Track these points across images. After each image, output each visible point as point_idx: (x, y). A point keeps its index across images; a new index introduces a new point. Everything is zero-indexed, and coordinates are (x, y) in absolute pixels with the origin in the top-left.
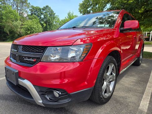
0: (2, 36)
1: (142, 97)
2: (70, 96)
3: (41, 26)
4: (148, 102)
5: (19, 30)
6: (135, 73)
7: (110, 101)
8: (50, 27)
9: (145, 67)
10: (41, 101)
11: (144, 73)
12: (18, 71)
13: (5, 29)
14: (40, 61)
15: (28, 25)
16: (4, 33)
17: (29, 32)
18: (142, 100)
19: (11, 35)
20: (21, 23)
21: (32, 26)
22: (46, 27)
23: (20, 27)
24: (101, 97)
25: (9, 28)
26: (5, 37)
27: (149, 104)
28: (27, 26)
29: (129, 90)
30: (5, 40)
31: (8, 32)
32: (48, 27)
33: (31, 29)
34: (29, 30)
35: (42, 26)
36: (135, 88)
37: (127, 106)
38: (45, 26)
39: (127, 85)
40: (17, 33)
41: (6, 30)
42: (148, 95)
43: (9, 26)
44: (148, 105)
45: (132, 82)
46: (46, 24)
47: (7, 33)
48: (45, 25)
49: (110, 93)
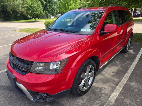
0: (6, 16)
1: (115, 88)
3: (40, 4)
4: (118, 94)
5: (20, 9)
8: (50, 4)
10: (33, 99)
11: (127, 62)
12: (15, 77)
13: (8, 9)
14: (29, 72)
16: (7, 12)
17: (30, 12)
18: (115, 91)
19: (14, 14)
20: (21, 2)
21: (32, 5)
22: (46, 5)
23: (21, 6)
25: (11, 7)
26: (8, 16)
28: (27, 5)
29: (106, 81)
30: (9, 19)
31: (11, 12)
32: (48, 5)
33: (31, 8)
34: (29, 9)
35: (42, 4)
36: (112, 79)
40: (19, 12)
41: (9, 10)
42: (121, 87)
43: (10, 5)
44: (117, 96)
46: (46, 2)
47: (10, 13)
48: (44, 2)
49: (88, 86)
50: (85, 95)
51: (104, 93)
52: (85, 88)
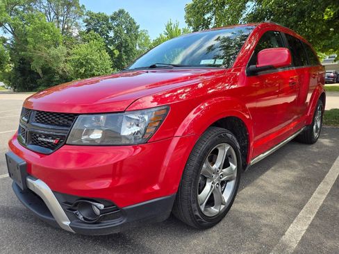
0: (27, 80)
1: (296, 215)
2: (124, 214)
3: (107, 56)
4: (306, 227)
5: (62, 65)
6: (297, 161)
7: (221, 223)
8: (129, 56)
9: (326, 146)
10: (67, 223)
11: (319, 162)
12: (25, 163)
13: (33, 65)
14: (65, 144)
15: (80, 54)
16: (32, 72)
17: (82, 71)
18: (295, 221)
19: (46, 77)
20: (65, 51)
21: (89, 57)
22: (120, 57)
23: (64, 59)
24: (197, 213)
25: (42, 62)
26: (33, 81)
27: (308, 230)
28: (78, 57)
29: (272, 199)
30: (34, 88)
31: (40, 72)
32: (124, 57)
33: (87, 62)
34: (82, 65)
35: (112, 56)
36: (286, 195)
37: (255, 235)
38: (116, 56)
39: (270, 188)
40: (58, 73)
41: (36, 67)
42: (311, 212)
43: (40, 57)
44: (303, 233)
45: (285, 182)
46: (120, 51)
47: (38, 74)
48: (117, 52)
49: (223, 207)
50: (214, 229)
51: (266, 225)
52: (215, 210)
